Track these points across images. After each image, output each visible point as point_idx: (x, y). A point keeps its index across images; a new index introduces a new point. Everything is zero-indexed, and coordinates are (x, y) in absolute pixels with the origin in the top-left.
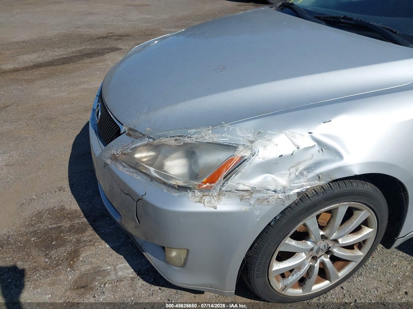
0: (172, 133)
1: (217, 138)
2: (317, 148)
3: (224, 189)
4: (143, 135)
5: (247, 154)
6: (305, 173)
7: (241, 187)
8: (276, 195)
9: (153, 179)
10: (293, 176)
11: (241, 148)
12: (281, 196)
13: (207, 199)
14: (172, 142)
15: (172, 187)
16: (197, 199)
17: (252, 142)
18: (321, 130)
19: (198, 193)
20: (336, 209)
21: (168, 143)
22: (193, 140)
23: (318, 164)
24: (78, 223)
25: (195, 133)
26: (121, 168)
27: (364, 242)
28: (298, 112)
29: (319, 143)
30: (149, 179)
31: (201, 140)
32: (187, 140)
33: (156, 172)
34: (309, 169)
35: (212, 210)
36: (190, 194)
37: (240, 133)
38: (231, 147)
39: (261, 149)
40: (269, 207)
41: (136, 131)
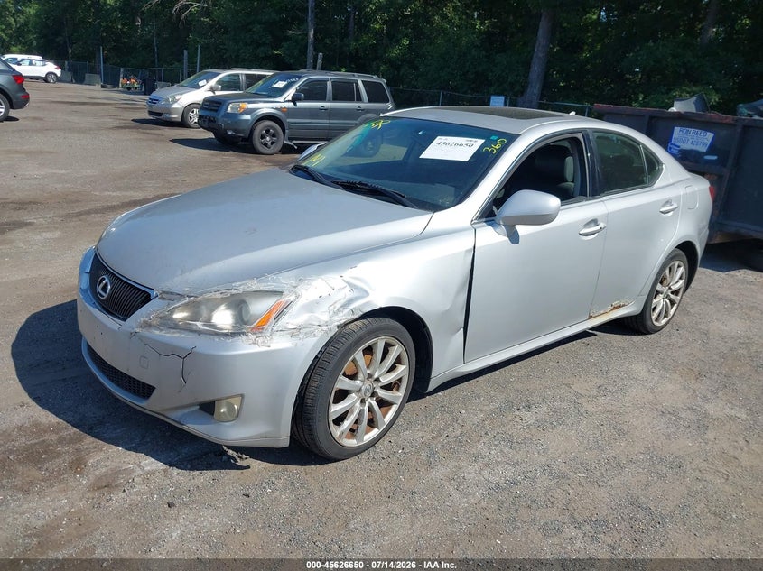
0: (215, 288)
1: (262, 287)
2: (348, 288)
3: (275, 329)
4: (181, 295)
5: (292, 298)
6: (341, 309)
7: (290, 326)
8: (320, 328)
9: (199, 332)
10: (332, 313)
11: (286, 292)
12: (325, 328)
13: (260, 340)
14: (218, 295)
15: (226, 335)
16: (251, 342)
17: (295, 287)
18: (349, 274)
19: (252, 337)
20: (376, 343)
21: (214, 297)
22: (240, 290)
23: (350, 301)
24: (70, 434)
25: (240, 285)
26: (157, 332)
27: (400, 380)
28: (328, 262)
29: (349, 284)
30: (196, 334)
31: (248, 290)
32: (233, 292)
33: (204, 325)
34: (344, 306)
35: (267, 349)
36: (244, 338)
37: (284, 281)
38: (278, 293)
39: (304, 292)
40: (315, 339)
41: (172, 293)
